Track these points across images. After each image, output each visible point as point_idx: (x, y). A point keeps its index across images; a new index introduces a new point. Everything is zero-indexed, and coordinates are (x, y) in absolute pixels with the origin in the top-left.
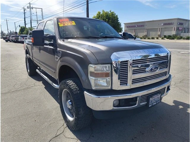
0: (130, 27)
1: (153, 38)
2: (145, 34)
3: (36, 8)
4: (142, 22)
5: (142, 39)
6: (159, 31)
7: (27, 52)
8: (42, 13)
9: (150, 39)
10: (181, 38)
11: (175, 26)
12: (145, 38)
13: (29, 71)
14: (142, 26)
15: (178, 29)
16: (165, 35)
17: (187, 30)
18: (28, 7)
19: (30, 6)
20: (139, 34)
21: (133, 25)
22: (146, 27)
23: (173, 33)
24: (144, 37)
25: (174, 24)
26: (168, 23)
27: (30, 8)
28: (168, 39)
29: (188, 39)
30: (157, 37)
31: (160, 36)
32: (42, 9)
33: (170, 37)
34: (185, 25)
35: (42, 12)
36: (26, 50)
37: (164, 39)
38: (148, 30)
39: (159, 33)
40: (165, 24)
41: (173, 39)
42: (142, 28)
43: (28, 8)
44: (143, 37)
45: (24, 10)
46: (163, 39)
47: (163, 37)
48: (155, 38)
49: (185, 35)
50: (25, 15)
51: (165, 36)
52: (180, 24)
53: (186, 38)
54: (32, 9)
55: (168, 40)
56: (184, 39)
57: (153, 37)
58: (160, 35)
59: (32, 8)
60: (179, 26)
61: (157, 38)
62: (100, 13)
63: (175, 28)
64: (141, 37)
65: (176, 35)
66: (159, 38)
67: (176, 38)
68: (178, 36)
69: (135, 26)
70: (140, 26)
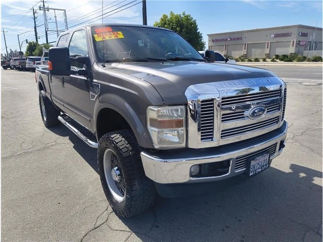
0: (217, 41)
1: (257, 60)
2: (244, 52)
3: (54, 9)
4: (238, 32)
5: (239, 61)
6: (268, 48)
7: (41, 87)
9: (251, 61)
10: (304, 59)
11: (294, 39)
12: (243, 61)
13: (45, 119)
14: (238, 39)
15: (298, 43)
16: (276, 54)
17: (314, 45)
18: (40, 7)
19: (44, 6)
20: (233, 53)
21: (223, 37)
22: (245, 41)
23: (291, 50)
24: (242, 58)
25: (293, 35)
26: (282, 33)
27: (44, 9)
28: (282, 60)
29: (317, 59)
30: (264, 57)
31: (268, 56)
32: (65, 10)
33: (285, 58)
34: (311, 37)
35: (65, 15)
36: (40, 83)
37: (275, 61)
38: (249, 47)
39: (267, 51)
40: (277, 36)
41: (291, 61)
42: (239, 42)
43: (40, 10)
44: (240, 58)
45: (34, 14)
46: (273, 61)
47: (274, 57)
48: (261, 60)
49: (310, 54)
50: (35, 22)
51: (277, 57)
52: (302, 35)
53: (312, 59)
54: (48, 11)
55: (283, 62)
56: (309, 60)
57: (257, 57)
58: (269, 54)
59: (48, 9)
60: (302, 39)
61: (264, 60)
62: (167, 17)
63: (293, 41)
64: (237, 59)
65: (296, 53)
66: (267, 60)
67: (296, 60)
68: (300, 56)
69: (226, 40)
70: (234, 39)
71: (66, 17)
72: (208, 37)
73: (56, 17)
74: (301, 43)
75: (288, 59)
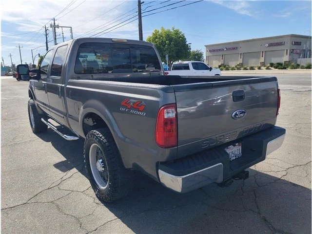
0: (214, 51)
1: (252, 68)
2: (240, 61)
3: (62, 27)
4: (234, 43)
5: (235, 70)
6: (262, 56)
8: (71, 34)
9: (247, 69)
10: (297, 66)
11: (288, 46)
12: (239, 69)
14: (234, 49)
15: (292, 52)
16: (272, 62)
17: (308, 53)
18: (51, 25)
19: (55, 24)
20: (230, 62)
22: (241, 51)
23: (286, 58)
24: (238, 67)
25: (286, 44)
26: (275, 43)
27: (54, 27)
28: (276, 68)
29: (309, 67)
30: (259, 65)
31: (263, 64)
32: (71, 27)
33: (279, 66)
34: (305, 45)
35: (71, 32)
37: (270, 69)
38: (244, 55)
39: (262, 60)
40: (271, 45)
41: (285, 68)
42: (234, 51)
43: (51, 27)
44: (236, 66)
45: (46, 31)
46: (268, 68)
47: (269, 65)
48: (256, 68)
49: (303, 61)
50: (47, 38)
51: (272, 65)
52: (295, 44)
53: (305, 66)
54: (58, 28)
55: (277, 70)
56: (303, 68)
57: (252, 65)
58: (264, 62)
59: (58, 27)
60: (295, 47)
61: (259, 68)
62: (158, 32)
63: (287, 50)
64: (233, 68)
65: (290, 61)
66: (262, 68)
67: (290, 67)
68: (293, 64)
69: (223, 50)
70: (230, 49)
71: (72, 34)
72: (205, 47)
73: (63, 34)
74: (295, 52)
75: (282, 67)
